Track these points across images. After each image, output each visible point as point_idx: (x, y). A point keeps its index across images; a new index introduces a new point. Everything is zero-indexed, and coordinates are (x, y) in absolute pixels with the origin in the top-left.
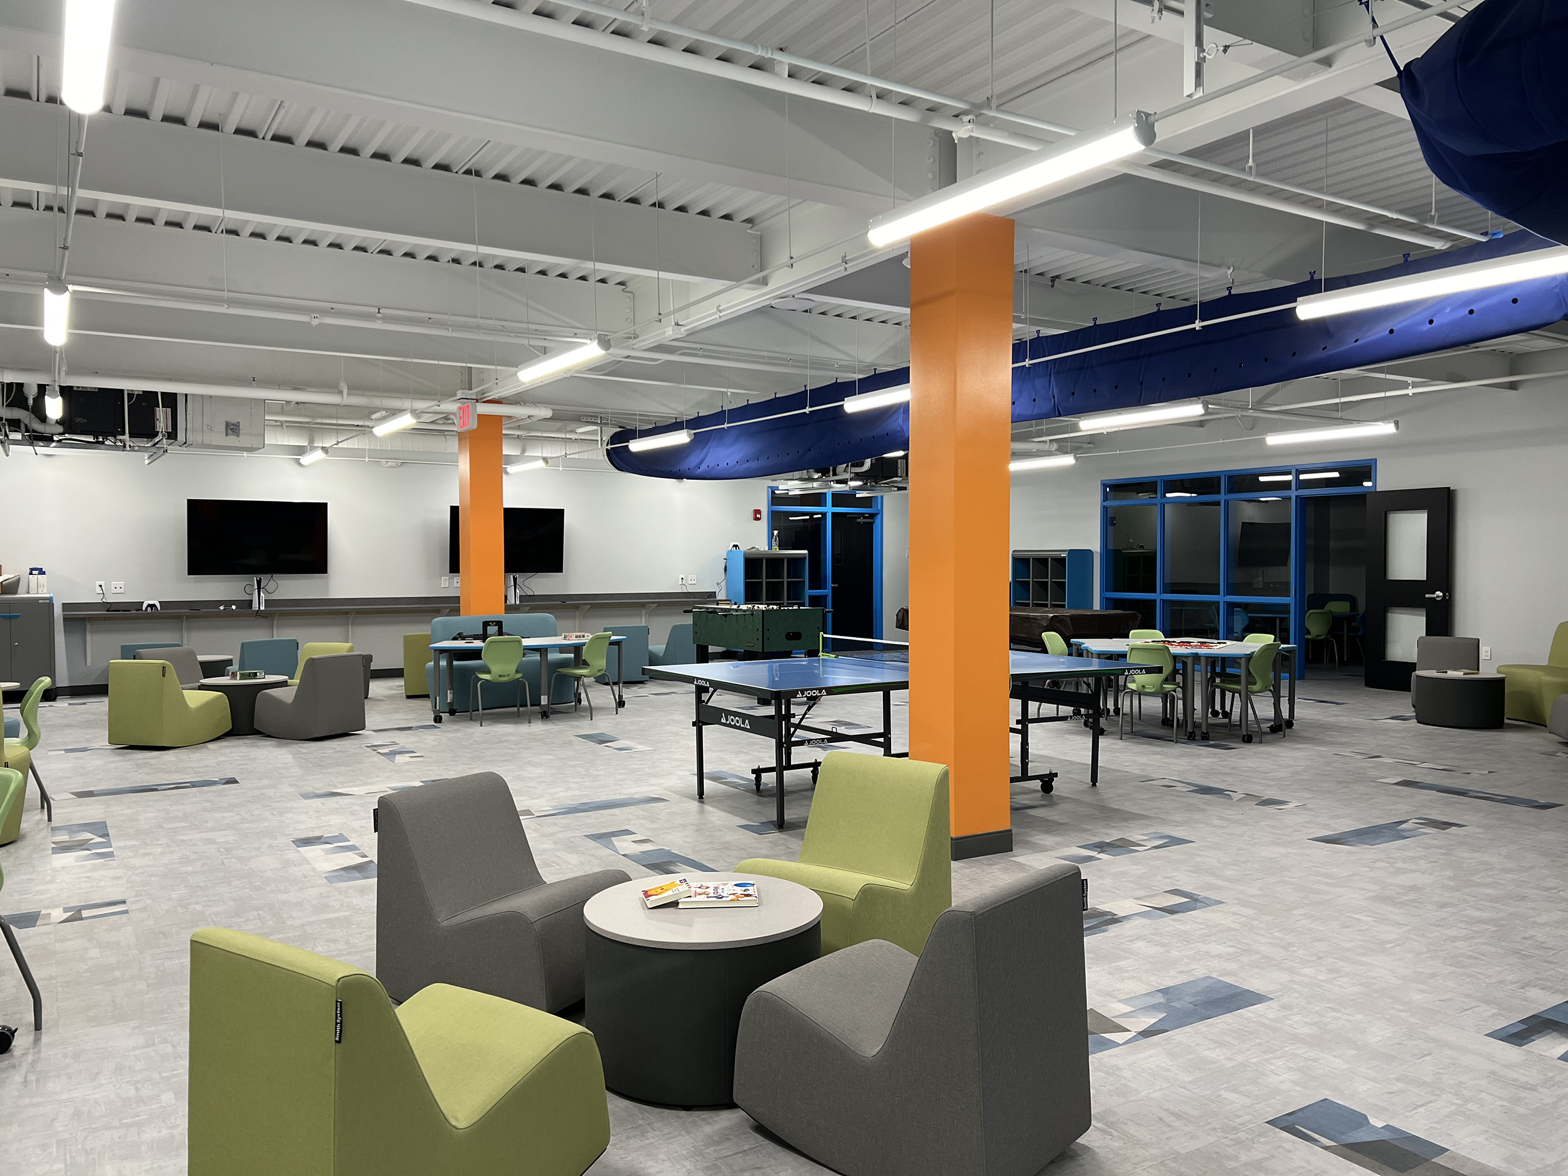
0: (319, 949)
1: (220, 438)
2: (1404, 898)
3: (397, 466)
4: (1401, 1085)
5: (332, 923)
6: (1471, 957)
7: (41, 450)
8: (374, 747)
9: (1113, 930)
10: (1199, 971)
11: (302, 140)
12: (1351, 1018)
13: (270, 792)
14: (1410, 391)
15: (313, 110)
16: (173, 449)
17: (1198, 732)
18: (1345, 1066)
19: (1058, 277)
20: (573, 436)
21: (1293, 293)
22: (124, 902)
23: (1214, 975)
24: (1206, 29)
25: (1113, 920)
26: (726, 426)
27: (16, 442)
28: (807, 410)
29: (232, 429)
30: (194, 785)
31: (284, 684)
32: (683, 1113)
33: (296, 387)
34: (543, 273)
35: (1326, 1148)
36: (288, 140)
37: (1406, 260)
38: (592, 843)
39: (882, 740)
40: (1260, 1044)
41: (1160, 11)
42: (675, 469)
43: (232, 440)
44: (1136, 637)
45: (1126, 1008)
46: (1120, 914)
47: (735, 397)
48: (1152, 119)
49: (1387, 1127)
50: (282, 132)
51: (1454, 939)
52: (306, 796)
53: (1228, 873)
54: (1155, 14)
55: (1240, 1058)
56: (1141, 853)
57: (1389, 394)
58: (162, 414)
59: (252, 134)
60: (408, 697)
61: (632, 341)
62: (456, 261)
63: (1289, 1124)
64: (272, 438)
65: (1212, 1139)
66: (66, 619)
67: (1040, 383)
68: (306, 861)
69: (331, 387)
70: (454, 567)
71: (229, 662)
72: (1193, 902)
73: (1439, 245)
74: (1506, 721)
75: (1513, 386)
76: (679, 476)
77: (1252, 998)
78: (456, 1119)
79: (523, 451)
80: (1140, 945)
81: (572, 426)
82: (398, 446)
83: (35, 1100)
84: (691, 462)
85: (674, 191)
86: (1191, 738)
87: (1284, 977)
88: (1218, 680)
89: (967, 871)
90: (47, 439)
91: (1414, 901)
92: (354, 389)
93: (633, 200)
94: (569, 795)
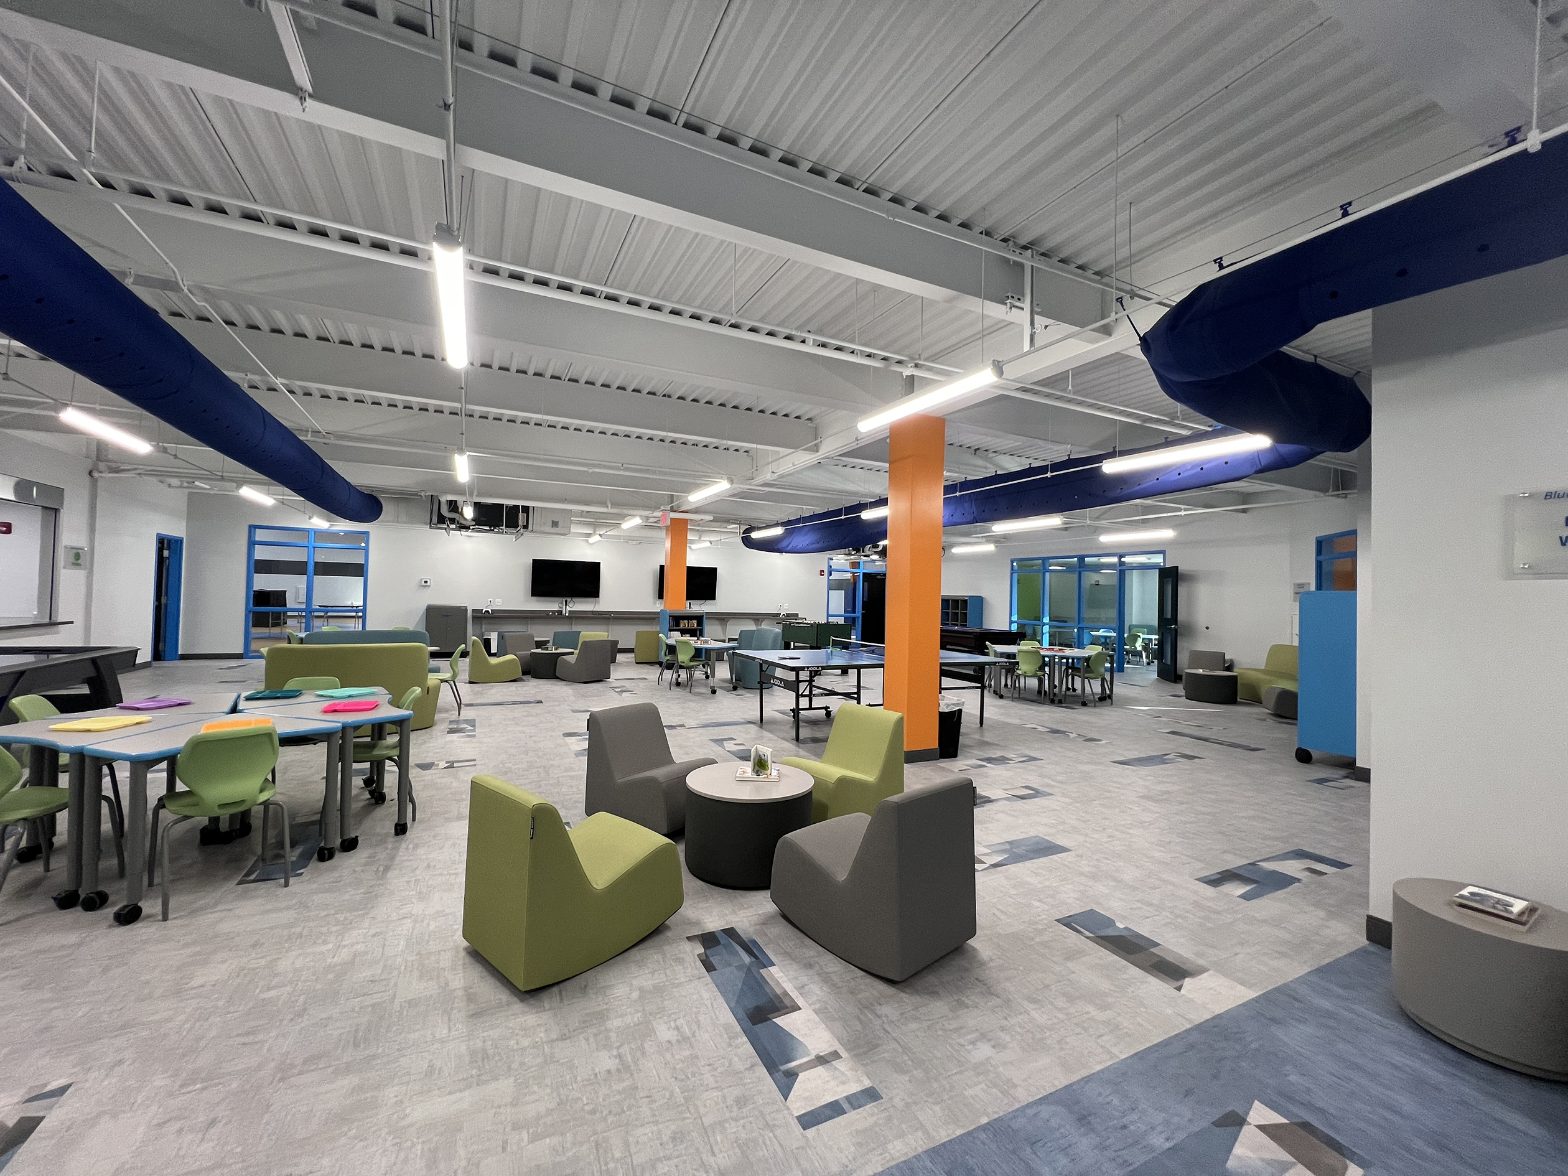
0: (564, 790)
1: (549, 529)
2: (1161, 798)
3: (637, 544)
4: (1139, 905)
5: (572, 778)
6: (1195, 834)
7: (464, 533)
8: (613, 688)
9: (988, 806)
10: (1032, 833)
11: (583, 381)
12: (1116, 864)
13: (557, 708)
14: (1183, 513)
15: (586, 367)
16: (527, 534)
17: (1056, 699)
18: (1107, 891)
19: (978, 449)
20: (726, 530)
21: (1100, 458)
22: (475, 760)
23: (1040, 835)
24: (1036, 317)
25: (988, 801)
26: (801, 525)
27: (453, 529)
28: (843, 517)
29: (555, 524)
30: (521, 703)
31: (572, 653)
32: (730, 891)
33: (587, 504)
34: (706, 446)
35: (1087, 938)
36: (576, 381)
37: (1166, 441)
38: (713, 744)
39: (856, 696)
40: (1060, 876)
41: (1011, 308)
42: (776, 548)
43: (554, 530)
44: (1023, 645)
45: (987, 851)
46: (993, 798)
47: (808, 510)
48: (1001, 364)
49: (1126, 928)
50: (574, 377)
51: (1186, 823)
52: (574, 711)
53: (1060, 778)
54: (1008, 310)
55: (1047, 883)
56: (1012, 764)
57: (1169, 514)
58: (521, 517)
59: (559, 378)
60: (637, 663)
61: (750, 481)
62: (662, 440)
63: (1067, 922)
64: (574, 529)
65: (1021, 927)
66: (474, 618)
67: (966, 505)
68: (567, 745)
69: (603, 504)
70: (661, 596)
71: (548, 642)
72: (1037, 793)
73: (1185, 433)
74: (1239, 700)
75: (1244, 511)
76: (780, 551)
77: (1063, 850)
78: (597, 884)
79: (700, 538)
80: (1001, 816)
81: (725, 525)
82: (637, 534)
83: (410, 858)
84: (784, 544)
85: (770, 405)
86: (1052, 702)
87: (1081, 839)
88: (1070, 671)
89: (912, 770)
90: (467, 528)
91: (1166, 800)
92: (615, 504)
93: (749, 409)
94: (705, 718)
